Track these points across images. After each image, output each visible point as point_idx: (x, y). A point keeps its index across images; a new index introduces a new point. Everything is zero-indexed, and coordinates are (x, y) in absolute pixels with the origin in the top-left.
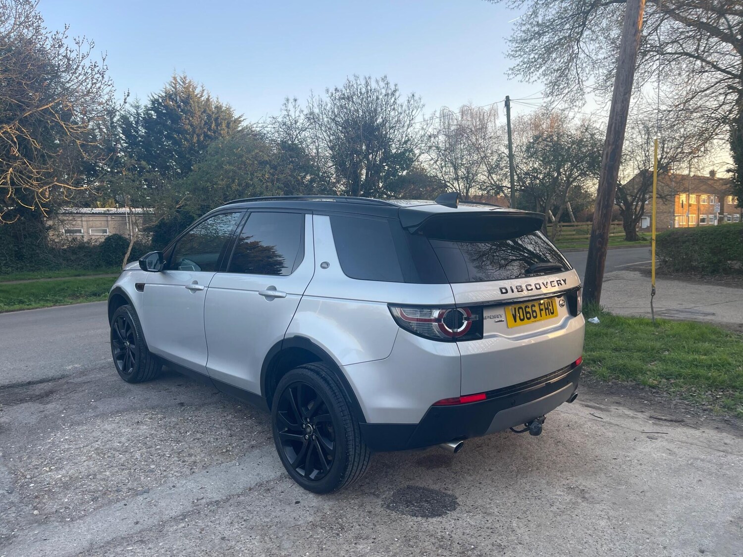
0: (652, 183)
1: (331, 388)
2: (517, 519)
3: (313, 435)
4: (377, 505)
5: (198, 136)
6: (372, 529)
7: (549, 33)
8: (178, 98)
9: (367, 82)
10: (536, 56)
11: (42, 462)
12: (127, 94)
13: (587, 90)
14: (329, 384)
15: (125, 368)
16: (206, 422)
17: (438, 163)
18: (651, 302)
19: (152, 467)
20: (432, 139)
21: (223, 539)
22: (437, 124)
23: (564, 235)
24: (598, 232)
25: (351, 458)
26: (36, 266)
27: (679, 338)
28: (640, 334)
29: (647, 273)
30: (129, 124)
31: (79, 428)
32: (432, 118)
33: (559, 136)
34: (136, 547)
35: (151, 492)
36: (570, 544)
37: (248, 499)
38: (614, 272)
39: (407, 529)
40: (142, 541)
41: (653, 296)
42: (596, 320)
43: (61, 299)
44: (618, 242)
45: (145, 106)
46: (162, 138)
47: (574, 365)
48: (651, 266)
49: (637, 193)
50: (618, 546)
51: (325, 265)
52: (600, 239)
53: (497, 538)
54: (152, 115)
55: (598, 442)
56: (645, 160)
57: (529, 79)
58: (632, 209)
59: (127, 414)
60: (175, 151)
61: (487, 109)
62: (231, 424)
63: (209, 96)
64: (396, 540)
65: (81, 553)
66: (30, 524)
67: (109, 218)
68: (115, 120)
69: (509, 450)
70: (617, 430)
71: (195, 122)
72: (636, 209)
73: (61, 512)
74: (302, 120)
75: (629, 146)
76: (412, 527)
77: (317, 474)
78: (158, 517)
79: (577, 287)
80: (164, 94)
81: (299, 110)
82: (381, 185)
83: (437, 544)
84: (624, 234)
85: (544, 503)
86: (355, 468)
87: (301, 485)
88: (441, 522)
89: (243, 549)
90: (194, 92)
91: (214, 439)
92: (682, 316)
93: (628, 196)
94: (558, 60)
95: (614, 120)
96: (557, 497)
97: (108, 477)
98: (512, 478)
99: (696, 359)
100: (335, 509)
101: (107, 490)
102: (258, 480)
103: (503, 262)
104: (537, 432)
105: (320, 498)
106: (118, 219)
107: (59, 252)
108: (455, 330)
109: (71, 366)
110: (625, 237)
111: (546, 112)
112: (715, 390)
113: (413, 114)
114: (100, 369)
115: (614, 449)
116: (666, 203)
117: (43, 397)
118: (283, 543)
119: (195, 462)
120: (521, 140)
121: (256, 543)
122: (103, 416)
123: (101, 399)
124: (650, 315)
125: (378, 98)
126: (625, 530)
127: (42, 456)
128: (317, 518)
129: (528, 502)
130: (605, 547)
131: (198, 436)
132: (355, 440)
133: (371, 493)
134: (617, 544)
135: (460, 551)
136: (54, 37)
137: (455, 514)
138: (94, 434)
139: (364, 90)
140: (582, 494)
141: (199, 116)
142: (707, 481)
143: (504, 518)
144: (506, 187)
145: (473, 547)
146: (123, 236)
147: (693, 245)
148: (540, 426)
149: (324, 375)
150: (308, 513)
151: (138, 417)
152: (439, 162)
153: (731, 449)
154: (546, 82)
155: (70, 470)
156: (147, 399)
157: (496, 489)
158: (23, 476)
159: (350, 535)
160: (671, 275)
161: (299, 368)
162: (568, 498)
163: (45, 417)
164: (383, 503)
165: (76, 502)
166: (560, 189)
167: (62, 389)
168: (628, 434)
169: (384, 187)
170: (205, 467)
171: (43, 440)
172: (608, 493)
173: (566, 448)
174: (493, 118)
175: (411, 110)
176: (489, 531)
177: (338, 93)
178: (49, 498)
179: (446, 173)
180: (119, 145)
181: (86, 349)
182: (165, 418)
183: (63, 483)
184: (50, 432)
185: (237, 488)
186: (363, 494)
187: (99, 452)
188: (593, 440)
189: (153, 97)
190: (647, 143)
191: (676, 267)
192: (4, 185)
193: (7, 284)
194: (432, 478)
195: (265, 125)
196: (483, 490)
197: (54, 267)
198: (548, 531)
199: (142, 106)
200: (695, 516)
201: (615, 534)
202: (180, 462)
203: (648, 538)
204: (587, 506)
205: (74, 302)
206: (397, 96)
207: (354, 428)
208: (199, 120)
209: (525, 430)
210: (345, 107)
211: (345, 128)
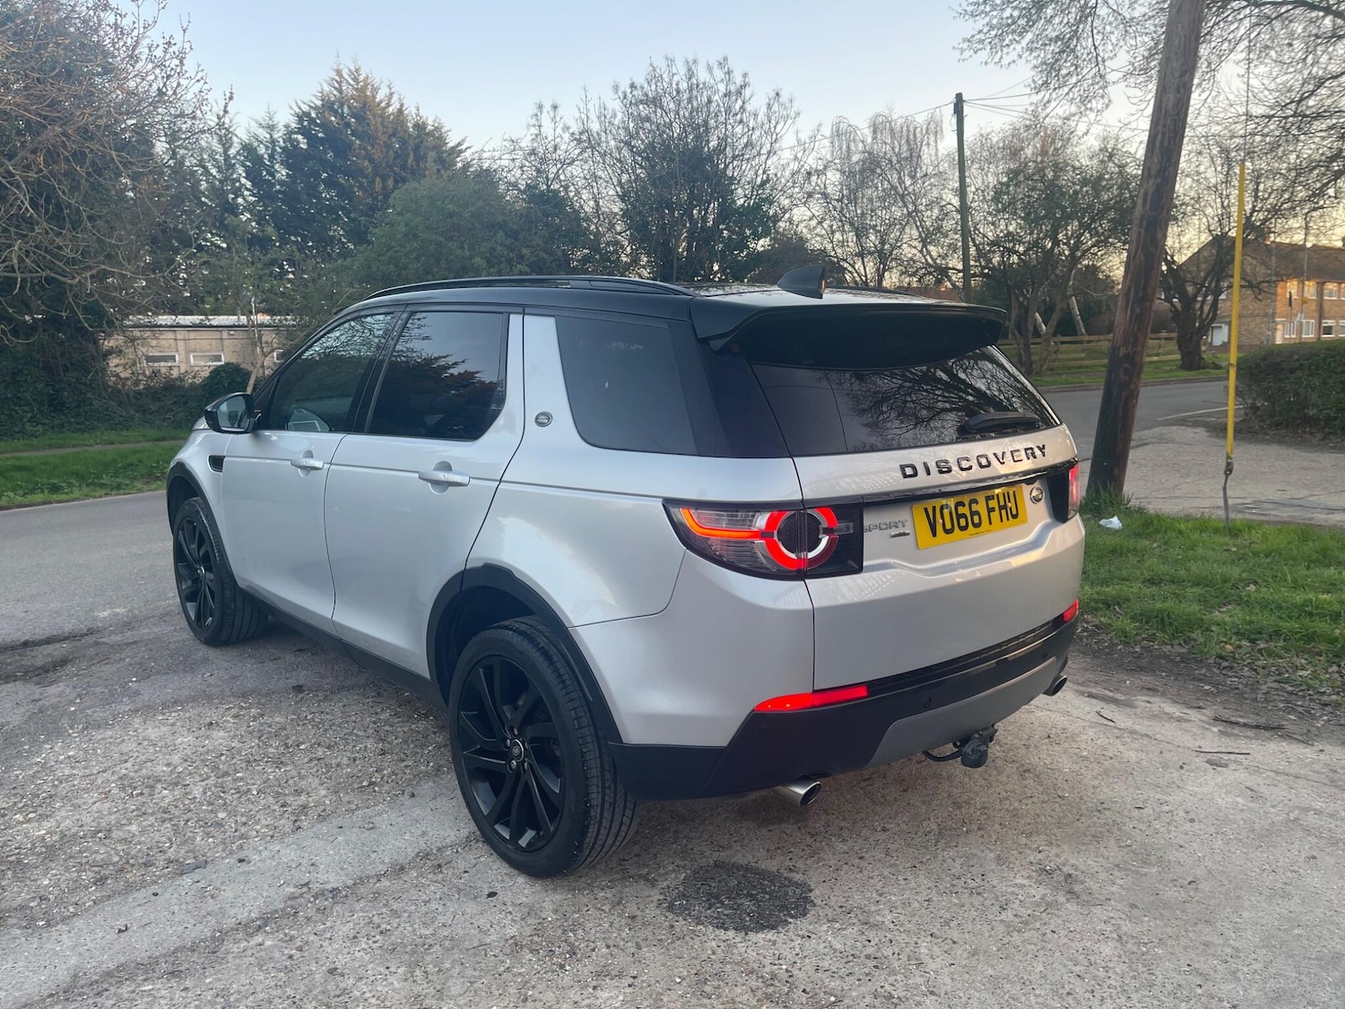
0: (1232, 260)
1: (556, 670)
2: (929, 938)
3: (524, 762)
4: (647, 902)
5: (384, 179)
6: (633, 954)
8: (346, 110)
9: (689, 70)
10: (1016, 13)
11: (15, 803)
12: (228, 95)
13: (1111, 77)
14: (552, 663)
15: (200, 617)
16: (339, 726)
17: (825, 225)
18: (1225, 489)
19: (222, 815)
20: (814, 178)
21: (332, 971)
22: (824, 149)
23: (1063, 360)
24: (1123, 351)
25: (593, 814)
26: (87, 423)
27: (1277, 557)
28: (1200, 551)
29: (1219, 430)
30: (258, 160)
31: (98, 735)
32: (813, 138)
33: (1059, 168)
34: (159, 986)
35: (209, 867)
36: (1037, 996)
37: (398, 884)
38: (1157, 430)
39: (704, 957)
40: (173, 974)
41: (1227, 476)
42: (1115, 522)
43: (128, 482)
44: (1167, 372)
45: (285, 126)
46: (318, 185)
47: (1059, 621)
48: (1226, 417)
49: (1205, 279)
50: (1135, 1001)
51: (543, 420)
52: (1127, 365)
53: (886, 979)
54: (298, 142)
55: (1107, 772)
56: (1222, 215)
57: (1001, 57)
58: (1194, 309)
59: (192, 707)
60: (343, 208)
61: (921, 119)
62: (387, 728)
63: (402, 105)
64: (678, 980)
65: (51, 996)
67: (225, 335)
68: (232, 152)
70: (1146, 745)
71: (377, 154)
72: (1201, 308)
73: (32, 908)
74: (567, 146)
75: (1191, 187)
76: (714, 953)
77: (533, 838)
78: (214, 921)
79: (1068, 462)
80: (319, 103)
81: (561, 125)
82: (716, 268)
83: (760, 992)
84: (1178, 356)
85: (988, 903)
86: (603, 831)
87: (504, 857)
88: (774, 943)
89: (368, 995)
90: (374, 97)
91: (349, 759)
92: (1284, 514)
93: (1187, 284)
94: (1057, 20)
95: (1160, 127)
96: (1015, 890)
97: (134, 835)
98: (926, 847)
99: (1311, 601)
100: (563, 910)
101: (127, 862)
102: (423, 846)
103: (924, 412)
104: (978, 761)
105: (538, 886)
106: (240, 335)
107: (127, 395)
108: (802, 556)
109: (109, 611)
110: (1180, 363)
111: (1034, 124)
113: (778, 130)
114: (161, 617)
115: (1137, 788)
116: (1260, 297)
117: (45, 673)
118: (450, 984)
119: (305, 807)
120: (984, 179)
121: (395, 983)
122: (148, 710)
123: (149, 676)
124: (1221, 513)
125: (710, 101)
126: (1154, 967)
127: (19, 791)
128: (526, 928)
129: (956, 901)
131: (320, 752)
132: (603, 775)
133: (640, 876)
134: (1135, 996)
137: (803, 925)
138: (125, 748)
139: (683, 86)
140: (1069, 884)
141: (384, 142)
142: (1327, 858)
143: (904, 936)
144: (953, 269)
145: (833, 999)
146: (242, 366)
147: (1308, 376)
148: (983, 748)
149: (542, 644)
150: (509, 917)
151: (212, 714)
152: (828, 222)
154: (1035, 62)
155: (64, 819)
156: (235, 678)
157: (893, 870)
159: (586, 968)
160: (1266, 434)
161: (496, 628)
162: (1038, 892)
163: (41, 711)
164: (662, 897)
165: (63, 886)
166: (1058, 272)
167: (84, 656)
168: (1167, 756)
169: (722, 270)
170: (322, 818)
171: (27, 758)
172: (1121, 882)
173: (1041, 784)
174: (932, 138)
175: (773, 122)
176: (871, 963)
177: (635, 93)
178: (13, 877)
179: (840, 244)
180: (240, 200)
181: (143, 578)
182: (262, 715)
183: (47, 847)
184: (44, 742)
185: (377, 861)
186: (624, 878)
187: (125, 783)
188: (1096, 767)
189: (300, 108)
190: (1226, 182)
191: (1276, 418)
192: (9, 272)
193: (31, 456)
194: (767, 846)
195: (497, 154)
196: (866, 873)
197: (120, 423)
198: (993, 966)
199: (281, 126)
200: (1300, 935)
201: (1132, 974)
202: (276, 807)
203: (1200, 986)
204: (1076, 912)
205: (146, 487)
206: (747, 96)
207: (600, 753)
208: (384, 150)
209: (953, 756)
210: (648, 119)
211: (647, 159)
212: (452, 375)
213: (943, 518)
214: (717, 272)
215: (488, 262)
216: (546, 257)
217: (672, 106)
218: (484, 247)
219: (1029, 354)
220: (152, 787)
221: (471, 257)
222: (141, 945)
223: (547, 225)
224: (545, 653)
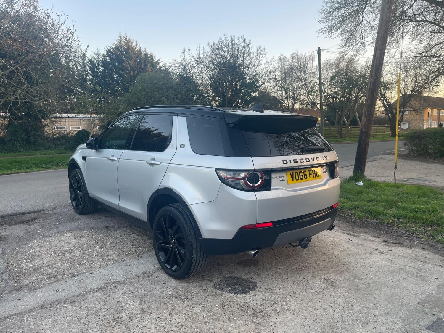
1: (184, 218)
2: (290, 296)
3: (174, 245)
4: (209, 286)
5: (134, 71)
6: (204, 299)
7: (344, 8)
8: (122, 49)
9: (232, 39)
10: (336, 23)
11: (23, 257)
12: (87, 46)
13: (366, 43)
14: (183, 216)
15: (77, 206)
16: (119, 238)
18: (394, 173)
19: (85, 261)
20: (272, 73)
21: (118, 302)
22: (275, 64)
23: (353, 133)
24: (364, 130)
25: (194, 259)
26: (37, 148)
27: (409, 194)
28: (386, 192)
30: (93, 65)
31: (47, 239)
32: (271, 61)
33: (351, 72)
34: (68, 305)
35: (82, 275)
36: (319, 311)
37: (137, 280)
38: (380, 156)
39: (225, 300)
40: (72, 302)
41: (395, 169)
42: (361, 183)
43: (50, 166)
45: (103, 54)
46: (113, 73)
47: (332, 207)
50: (347, 313)
51: (182, 146)
52: (365, 135)
53: (276, 306)
54: (107, 59)
55: (348, 254)
56: (405, 87)
57: (331, 36)
59: (75, 232)
60: (120, 81)
61: (307, 55)
62: (134, 238)
63: (140, 48)
64: (217, 306)
65: (37, 307)
66: (12, 291)
67: (81, 120)
68: (85, 62)
69: (293, 258)
70: (361, 247)
71: (132, 64)
73: (30, 285)
74: (193, 63)
76: (227, 299)
77: (176, 267)
78: (84, 289)
79: (335, 161)
80: (114, 47)
81: (191, 56)
82: (240, 102)
83: (240, 309)
84: (391, 133)
85: (308, 288)
86: (197, 265)
88: (245, 297)
89: (128, 308)
90: (131, 45)
91: (122, 247)
92: (415, 182)
93: (393, 109)
94: (349, 25)
95: (375, 62)
96: (316, 285)
97: (59, 266)
98: (292, 273)
99: (417, 207)
100: (185, 288)
101: (58, 273)
102: (144, 271)
103: (296, 148)
104: (305, 247)
105: (177, 282)
106: (86, 121)
107: (51, 139)
108: (254, 185)
109: (48, 204)
110: (391, 135)
112: (427, 226)
113: (260, 58)
114: (64, 206)
115: (356, 259)
116: (418, 114)
117: (30, 222)
118: (152, 305)
119: (109, 260)
120: (327, 75)
121: (136, 305)
122: (62, 232)
123: (62, 223)
124: (394, 181)
125: (238, 49)
126: (353, 305)
127: (24, 254)
128: (174, 292)
129: (299, 287)
130: (339, 314)
131: (114, 245)
132: (197, 248)
133: (207, 280)
134: (347, 312)
135: (253, 313)
136: (45, 12)
137: (254, 293)
138: (55, 243)
139: (230, 44)
140: (332, 283)
141: (134, 60)
142: (410, 279)
143: (282, 296)
144: (317, 103)
145: (260, 311)
146: (88, 130)
147: (429, 139)
148: (307, 243)
149: (180, 211)
150: (169, 289)
151: (81, 234)
152: (276, 87)
153: (429, 260)
154: (342, 38)
155: (38, 261)
156: (88, 224)
157: (281, 279)
158: (11, 265)
159: (191, 302)
161: (167, 206)
162: (322, 285)
163: (29, 232)
164: (213, 285)
165: (39, 280)
166: (351, 105)
167: (41, 217)
168: (367, 250)
169: (242, 102)
170: (114, 263)
171: (26, 245)
172: (347, 283)
173: (328, 257)
174: (311, 61)
175: (258, 55)
176: (272, 302)
177: (215, 46)
178: (24, 277)
179: (280, 94)
180: (87, 77)
181: (58, 195)
182: (96, 234)
183: (33, 269)
184: (31, 241)
185: (131, 274)
186: (203, 280)
187: (56, 252)
188: (345, 253)
189: (108, 48)
190: (406, 77)
191: (419, 153)
192: (16, 99)
193: (20, 158)
194: (245, 272)
195: (170, 65)
196: (273, 280)
197: (48, 148)
198: (307, 304)
199: (101, 54)
200: (397, 298)
201: (346, 307)
202: (101, 259)
203: (366, 310)
204: (333, 291)
205: (57, 168)
206: (250, 48)
207: (196, 241)
208: (134, 62)
209: (298, 245)
210: (219, 54)
211: (218, 67)
212: (154, 133)
213: (295, 176)
214: (240, 103)
215: (167, 99)
216: (185, 97)
217: (226, 50)
218: (166, 94)
219: (342, 131)
220: (64, 253)
221: (162, 97)
222: (62, 295)
223: (186, 87)
224: (181, 213)
